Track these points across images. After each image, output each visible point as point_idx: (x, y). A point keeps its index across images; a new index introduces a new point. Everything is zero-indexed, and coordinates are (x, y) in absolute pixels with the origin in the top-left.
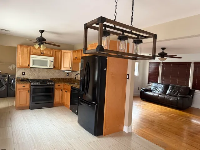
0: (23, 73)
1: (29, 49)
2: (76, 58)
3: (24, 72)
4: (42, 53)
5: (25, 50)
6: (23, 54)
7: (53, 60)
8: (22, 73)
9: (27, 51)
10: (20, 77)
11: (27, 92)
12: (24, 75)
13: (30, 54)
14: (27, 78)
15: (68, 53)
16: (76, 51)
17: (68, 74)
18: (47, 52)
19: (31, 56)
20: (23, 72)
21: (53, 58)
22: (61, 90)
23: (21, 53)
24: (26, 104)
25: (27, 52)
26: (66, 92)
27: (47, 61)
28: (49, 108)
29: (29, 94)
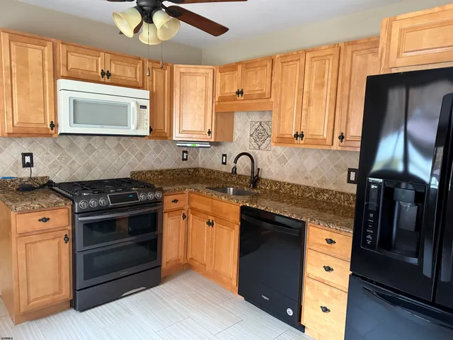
0: (28, 159)
1: (48, 50)
2: (240, 93)
3: (31, 155)
4: (103, 73)
5: (34, 54)
6: (24, 75)
7: (147, 103)
8: (20, 158)
9: (43, 59)
10: (13, 175)
11: (59, 243)
12: (30, 165)
13: (56, 76)
14: (43, 178)
15: (195, 74)
16: (240, 67)
17: (185, 154)
18: (124, 71)
19: (62, 83)
20: (24, 155)
21: (146, 94)
22: (184, 217)
23: (14, 70)
24: (60, 291)
25: (43, 66)
26: (210, 224)
27: (125, 107)
28: (148, 291)
29: (66, 248)
